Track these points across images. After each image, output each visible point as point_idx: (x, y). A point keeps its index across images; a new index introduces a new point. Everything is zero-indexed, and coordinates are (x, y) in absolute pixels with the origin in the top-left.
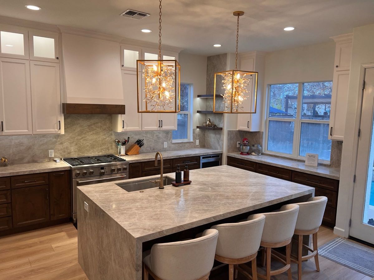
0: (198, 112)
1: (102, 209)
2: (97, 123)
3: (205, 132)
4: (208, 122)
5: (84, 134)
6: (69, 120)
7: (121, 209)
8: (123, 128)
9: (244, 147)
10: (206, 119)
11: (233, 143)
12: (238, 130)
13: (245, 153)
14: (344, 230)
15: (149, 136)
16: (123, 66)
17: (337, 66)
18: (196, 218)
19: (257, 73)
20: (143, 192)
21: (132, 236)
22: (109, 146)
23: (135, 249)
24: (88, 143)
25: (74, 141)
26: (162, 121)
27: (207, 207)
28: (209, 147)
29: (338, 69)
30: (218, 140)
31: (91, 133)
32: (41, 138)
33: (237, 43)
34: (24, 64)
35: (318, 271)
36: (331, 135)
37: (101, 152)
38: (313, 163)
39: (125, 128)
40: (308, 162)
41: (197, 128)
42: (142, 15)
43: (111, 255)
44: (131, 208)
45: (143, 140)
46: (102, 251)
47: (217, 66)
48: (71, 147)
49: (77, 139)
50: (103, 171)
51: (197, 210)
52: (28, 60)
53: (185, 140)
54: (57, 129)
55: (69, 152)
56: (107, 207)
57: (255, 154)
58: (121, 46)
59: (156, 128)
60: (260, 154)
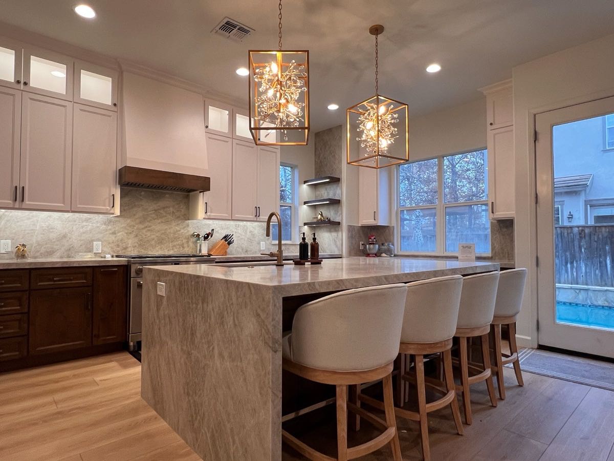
0: (305, 203)
2: (167, 207)
4: (319, 217)
5: (148, 221)
6: (126, 199)
8: (206, 213)
9: (372, 246)
10: (316, 215)
11: (355, 244)
12: (360, 225)
13: (373, 254)
14: (529, 338)
15: (239, 231)
16: (207, 127)
17: (491, 124)
19: (407, 106)
22: (184, 241)
23: (271, 307)
24: (153, 235)
25: (133, 231)
26: (259, 207)
29: (493, 127)
30: (335, 240)
31: (159, 221)
32: (82, 222)
34: (64, 106)
35: (521, 385)
36: (492, 212)
37: (173, 249)
38: (469, 255)
39: (208, 214)
40: (462, 255)
41: (304, 225)
42: (244, 30)
45: (232, 236)
46: (193, 351)
47: (329, 143)
48: (128, 239)
49: (137, 229)
52: (71, 102)
53: (288, 242)
54: (109, 206)
55: (124, 246)
57: (386, 255)
58: (205, 101)
59: (252, 217)
60: (393, 255)
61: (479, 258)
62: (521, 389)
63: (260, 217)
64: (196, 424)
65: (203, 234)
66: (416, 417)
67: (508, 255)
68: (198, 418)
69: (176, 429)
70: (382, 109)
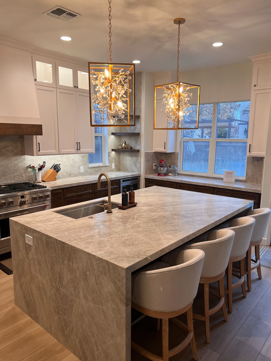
0: (113, 134)
1: (60, 239)
2: (7, 146)
3: (120, 155)
4: (124, 145)
7: (83, 238)
8: (39, 151)
9: (162, 168)
10: (120, 142)
11: (150, 166)
12: (153, 152)
13: (163, 174)
16: (36, 80)
17: (255, 86)
18: (172, 239)
19: (199, 87)
20: (92, 218)
21: (119, 266)
22: (22, 172)
26: (79, 143)
27: (173, 227)
28: (126, 170)
29: (256, 88)
30: (135, 163)
31: (2, 158)
33: (178, 54)
35: (260, 279)
36: (249, 152)
38: (230, 179)
39: (41, 151)
40: (226, 179)
41: (112, 151)
42: (72, 15)
43: (79, 292)
44: (93, 236)
45: (60, 165)
46: (61, 289)
50: (23, 200)
51: (166, 231)
53: (100, 164)
56: (64, 237)
57: (172, 175)
58: (32, 57)
59: (74, 150)
60: (177, 175)
61: (237, 181)
62: (260, 281)
63: (81, 150)
64: (66, 332)
65: (37, 167)
66: (203, 319)
67: (257, 180)
68: (68, 329)
69: (49, 330)
70: (181, 89)
